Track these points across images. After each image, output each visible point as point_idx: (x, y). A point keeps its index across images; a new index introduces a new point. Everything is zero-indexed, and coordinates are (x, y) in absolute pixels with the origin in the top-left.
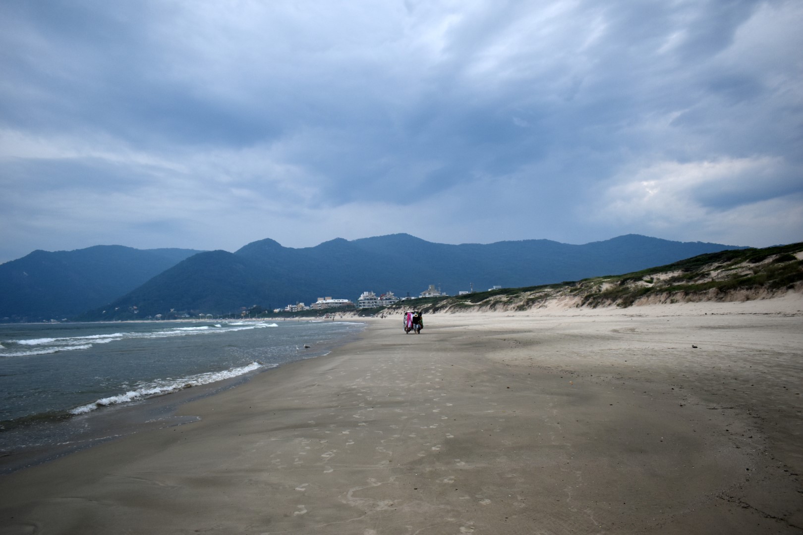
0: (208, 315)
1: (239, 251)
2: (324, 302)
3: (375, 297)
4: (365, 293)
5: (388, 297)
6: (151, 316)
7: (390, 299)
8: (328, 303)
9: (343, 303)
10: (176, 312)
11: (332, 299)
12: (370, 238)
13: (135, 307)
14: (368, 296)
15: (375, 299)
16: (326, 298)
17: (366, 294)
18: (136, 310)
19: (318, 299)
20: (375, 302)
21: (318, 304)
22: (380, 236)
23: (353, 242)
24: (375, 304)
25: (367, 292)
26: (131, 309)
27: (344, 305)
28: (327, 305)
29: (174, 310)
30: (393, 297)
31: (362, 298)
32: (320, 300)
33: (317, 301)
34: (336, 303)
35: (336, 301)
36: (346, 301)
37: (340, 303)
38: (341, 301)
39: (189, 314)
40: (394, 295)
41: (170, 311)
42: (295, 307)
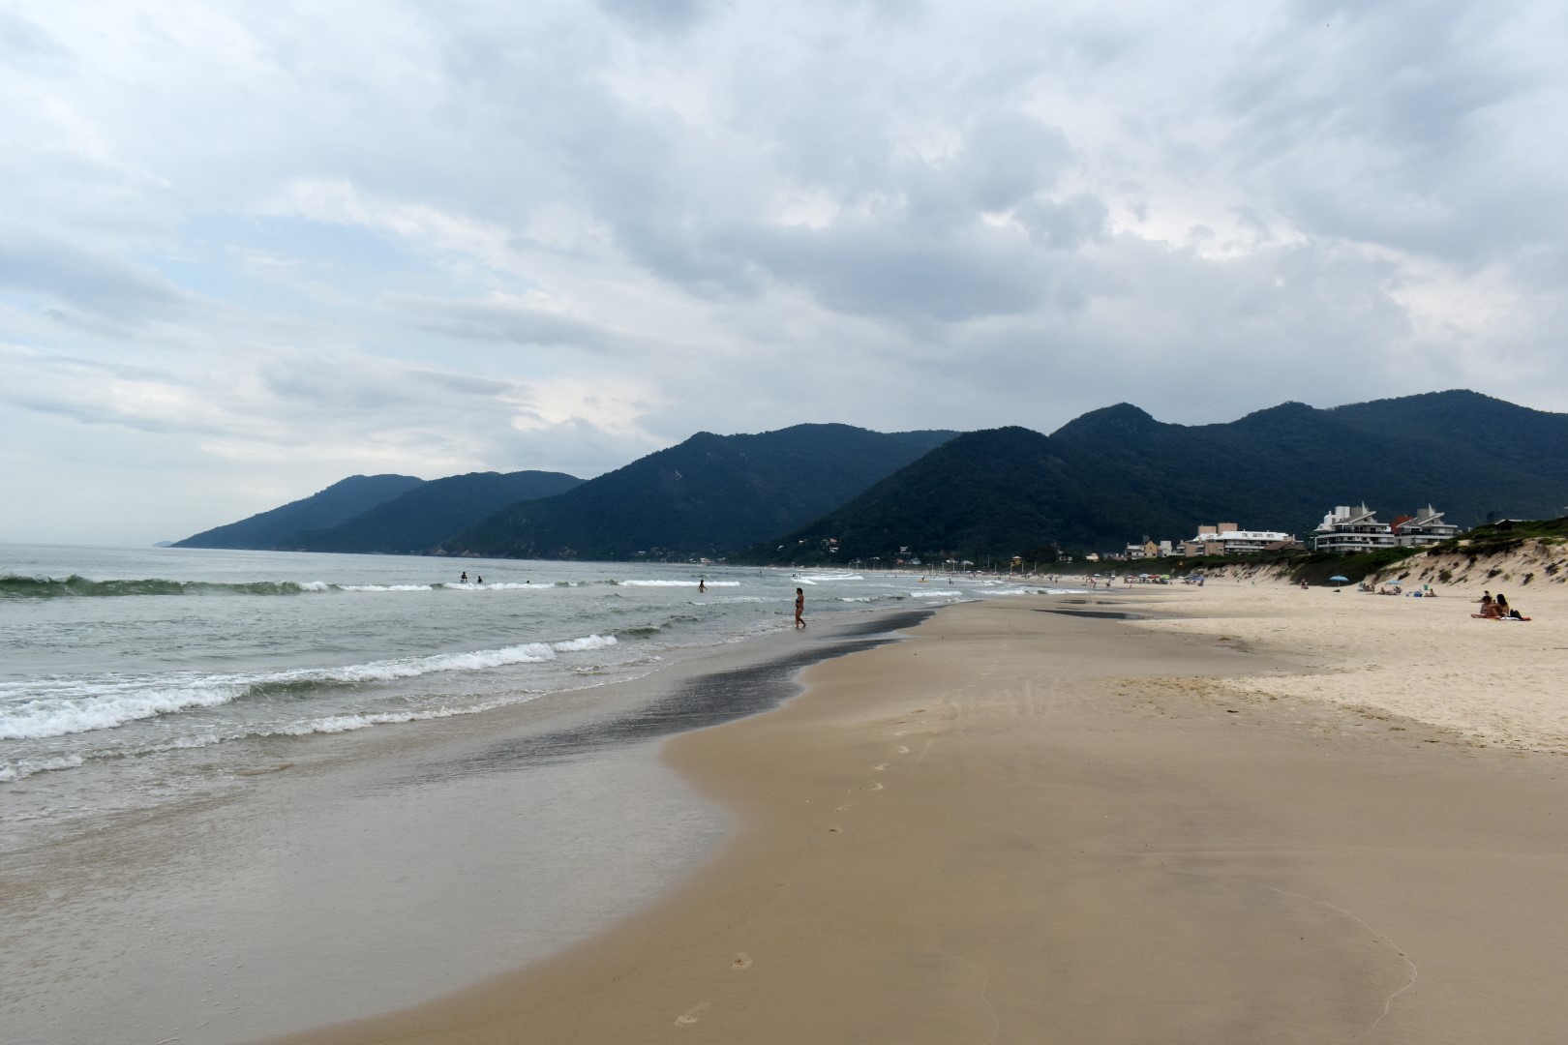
0: (965, 562)
1: (1060, 431)
2: (1215, 537)
3: (1373, 522)
4: (1339, 509)
5: (1423, 523)
6: (862, 559)
7: (1428, 531)
8: (1226, 541)
9: (1271, 542)
10: (910, 553)
11: (1240, 529)
12: (1371, 403)
13: (832, 540)
14: (1347, 520)
15: (1373, 531)
16: (1221, 525)
17: (1342, 512)
18: (833, 545)
19: (1202, 528)
20: (1373, 539)
21: (1197, 543)
22: (1398, 399)
23: (1329, 412)
24: (1371, 544)
25: (1347, 509)
26: (825, 543)
27: (1269, 547)
28: (1221, 546)
29: (907, 550)
30: (1441, 524)
31: (1327, 524)
32: (1205, 532)
33: (1196, 534)
34: (1251, 542)
35: (1250, 535)
36: (1279, 536)
37: (1263, 542)
38: (1264, 536)
39: (920, 558)
40: (1441, 518)
41: (899, 550)
42: (1139, 551)
